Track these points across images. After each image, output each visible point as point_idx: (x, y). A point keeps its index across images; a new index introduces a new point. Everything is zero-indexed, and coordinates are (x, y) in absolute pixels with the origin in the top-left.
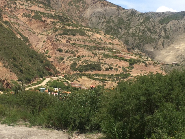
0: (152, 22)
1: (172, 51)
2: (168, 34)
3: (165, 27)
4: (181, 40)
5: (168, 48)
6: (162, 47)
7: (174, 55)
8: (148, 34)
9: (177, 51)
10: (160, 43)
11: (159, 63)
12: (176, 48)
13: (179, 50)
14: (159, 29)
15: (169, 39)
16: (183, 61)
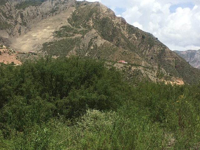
0: (8, 7)
1: (28, 39)
2: (25, 20)
3: (22, 13)
4: (38, 28)
5: (25, 36)
6: (18, 34)
7: (31, 43)
8: (3, 19)
9: (34, 39)
10: (16, 29)
11: (14, 52)
12: (33, 36)
13: (36, 38)
14: (16, 14)
15: (26, 26)
16: (40, 50)
